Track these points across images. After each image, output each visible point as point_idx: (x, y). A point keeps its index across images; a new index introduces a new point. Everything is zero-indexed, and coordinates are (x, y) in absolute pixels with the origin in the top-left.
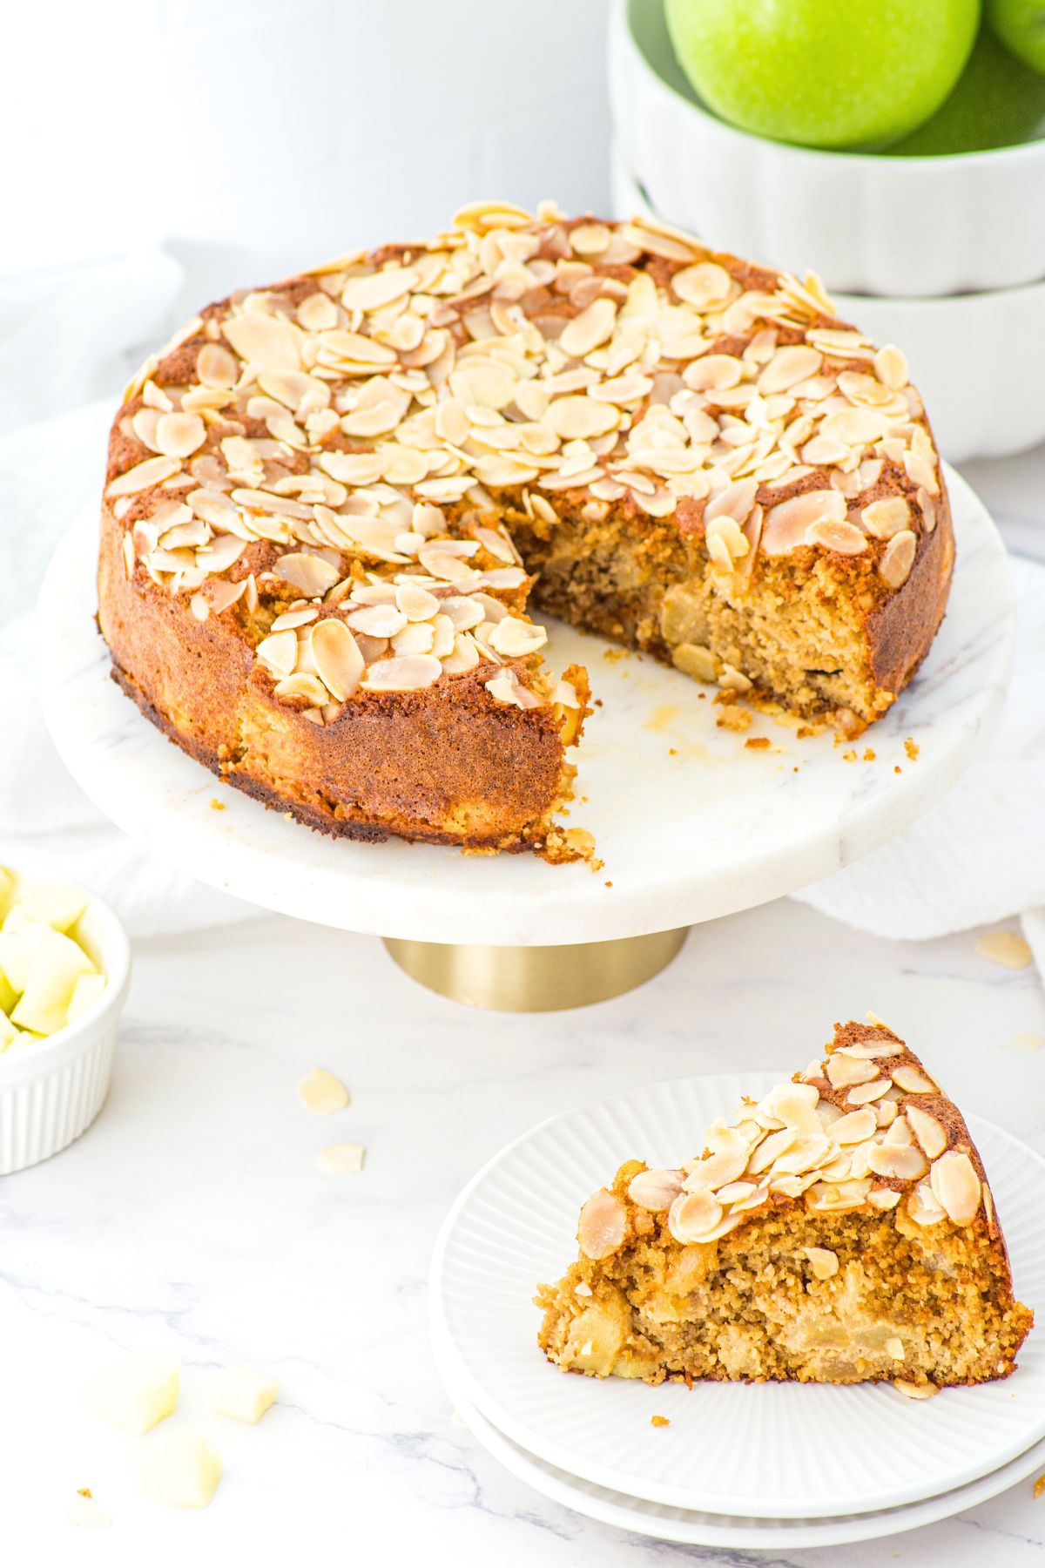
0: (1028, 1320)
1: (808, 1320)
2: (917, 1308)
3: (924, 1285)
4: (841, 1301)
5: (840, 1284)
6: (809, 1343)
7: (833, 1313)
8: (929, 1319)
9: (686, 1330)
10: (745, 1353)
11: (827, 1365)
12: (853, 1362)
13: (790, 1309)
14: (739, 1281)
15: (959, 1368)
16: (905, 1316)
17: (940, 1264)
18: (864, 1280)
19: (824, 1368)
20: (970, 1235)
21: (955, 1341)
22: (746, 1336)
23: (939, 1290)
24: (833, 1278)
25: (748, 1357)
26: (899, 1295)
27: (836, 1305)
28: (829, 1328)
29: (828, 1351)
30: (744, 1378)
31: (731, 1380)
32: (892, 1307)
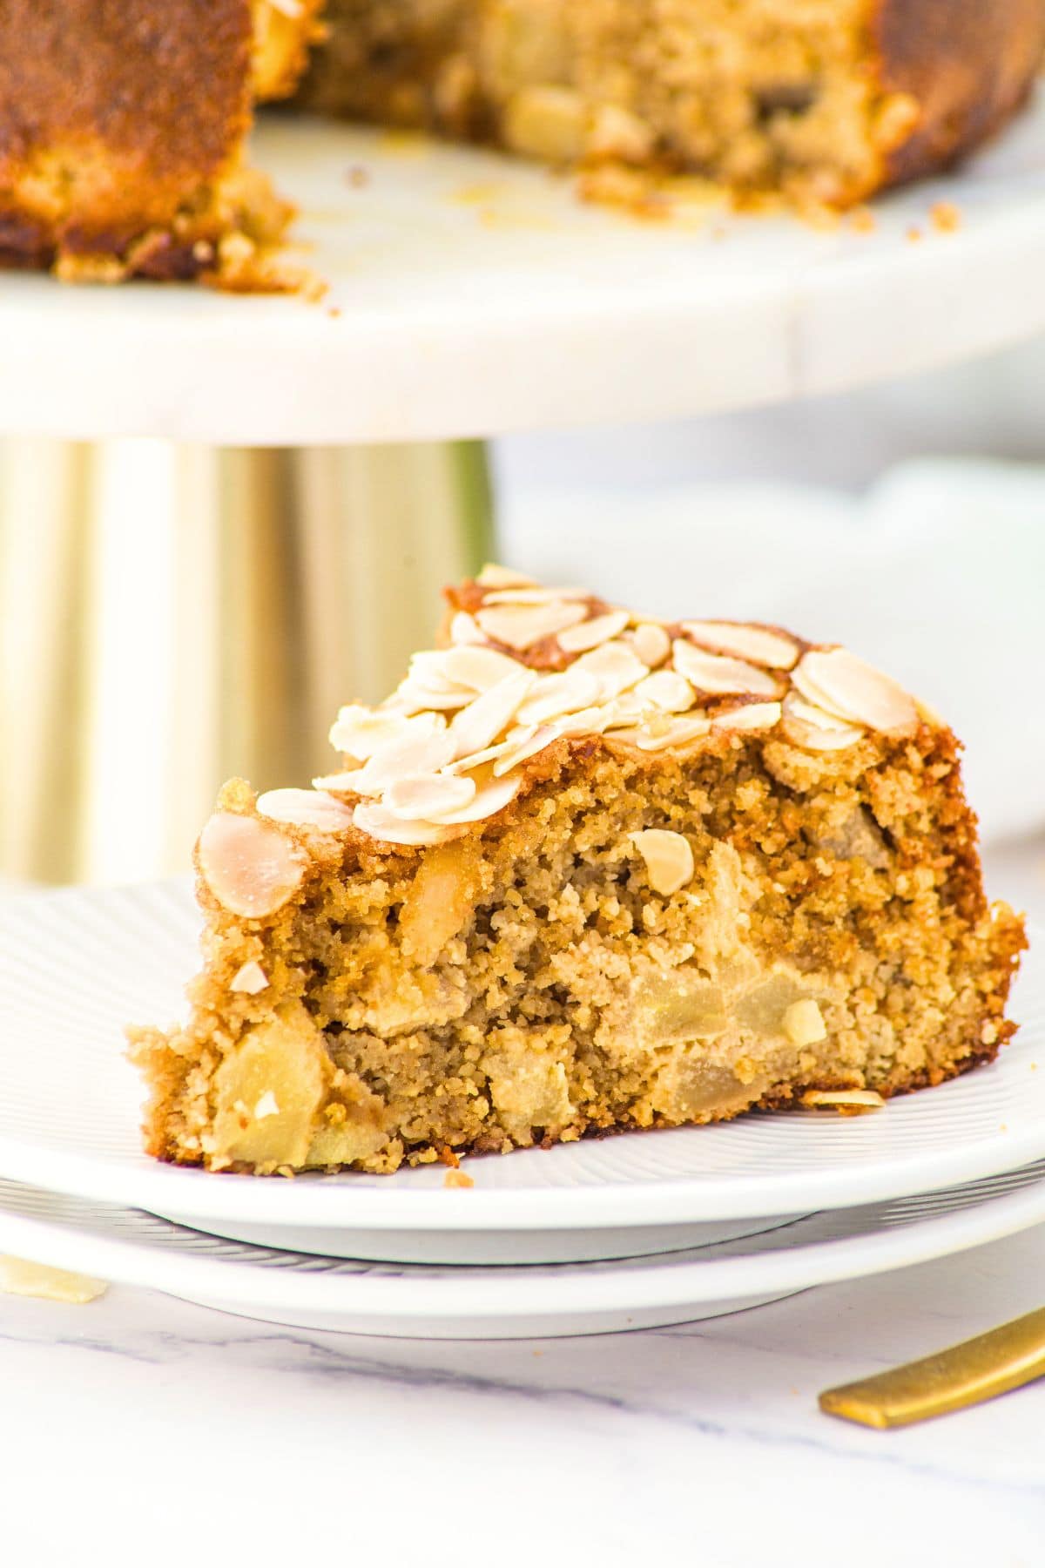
1: (652, 980)
2: (831, 932)
3: (842, 881)
4: (708, 932)
5: (702, 895)
6: (658, 1028)
7: (693, 961)
8: (856, 953)
9: (429, 1050)
10: (543, 1076)
11: (688, 1077)
12: (733, 1064)
13: (618, 965)
14: (516, 932)
15: (911, 1055)
16: (816, 950)
17: (857, 842)
18: (742, 880)
19: (682, 1087)
20: (915, 758)
21: (896, 1002)
22: (539, 1043)
24: (686, 887)
25: (547, 1085)
26: (799, 912)
27: (699, 941)
28: (693, 989)
29: (689, 1045)
30: (540, 1137)
31: (517, 1147)
32: (791, 935)
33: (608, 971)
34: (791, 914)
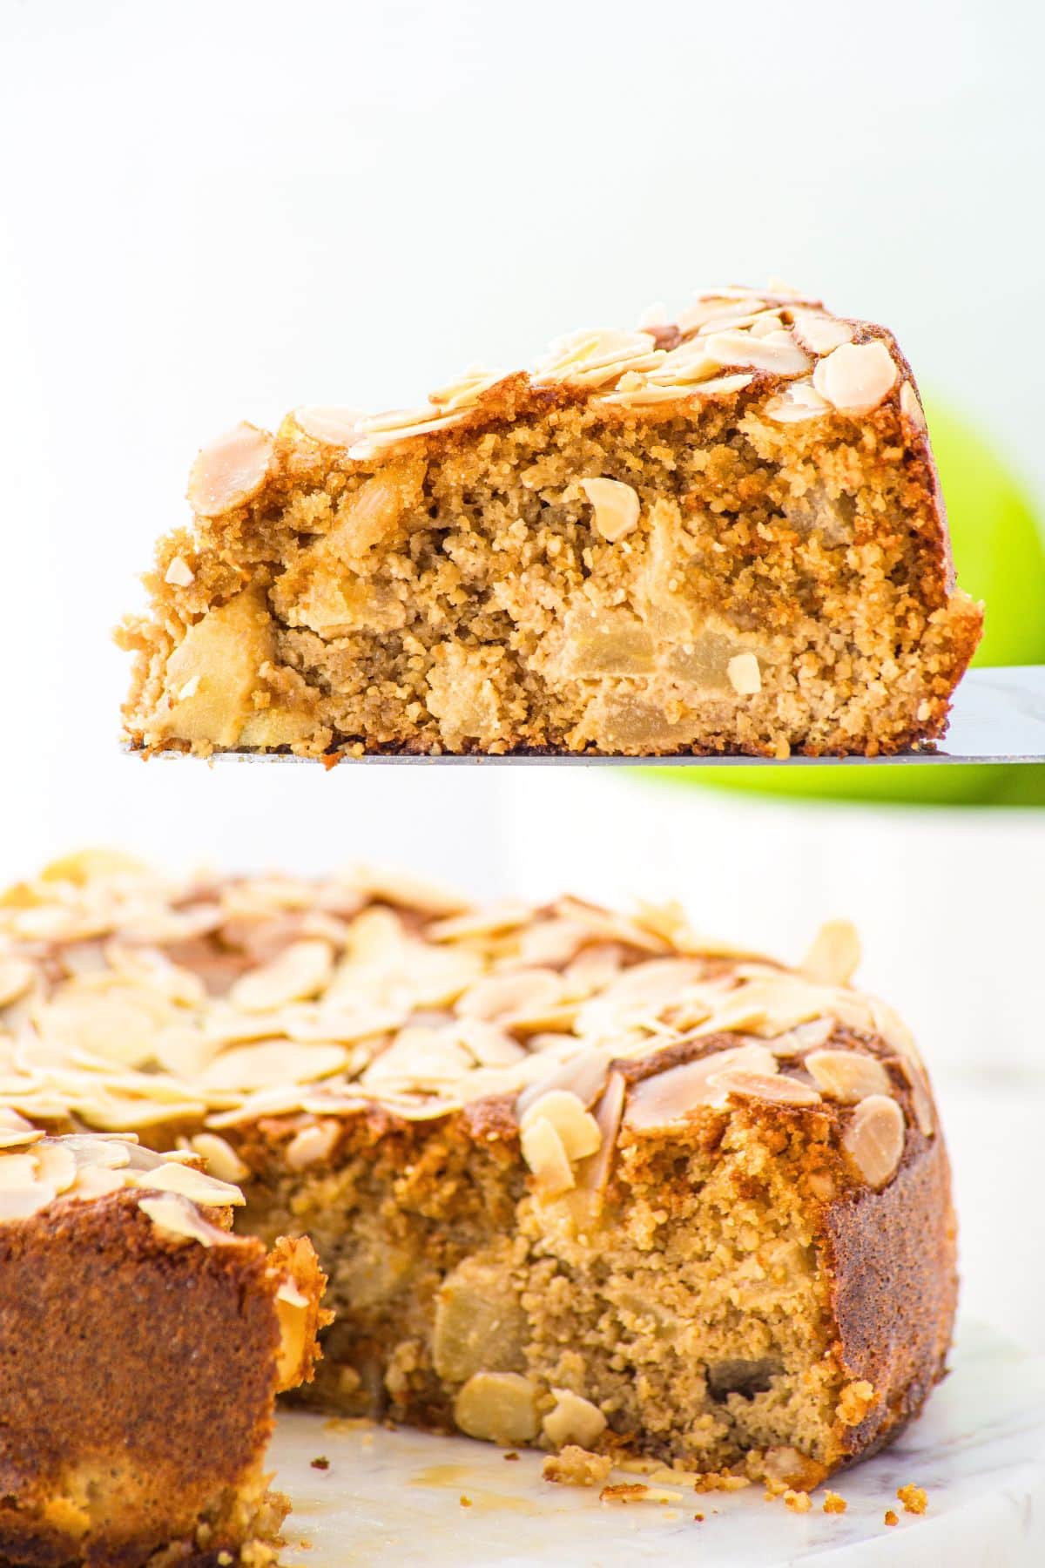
0: (975, 623)
1: (583, 616)
2: (775, 596)
3: (786, 548)
4: (641, 579)
5: (641, 546)
6: (582, 662)
7: (627, 605)
8: (797, 619)
9: (368, 654)
10: (471, 691)
11: (616, 710)
12: (661, 706)
13: (552, 597)
14: (464, 554)
15: (851, 723)
16: (754, 610)
17: (821, 516)
18: (680, 536)
19: (610, 719)
20: (869, 439)
21: (843, 670)
22: (475, 659)
23: (814, 559)
24: (629, 537)
25: (476, 699)
26: (745, 572)
27: (632, 588)
28: (620, 629)
29: (618, 681)
30: (471, 748)
31: (445, 752)
32: (731, 593)
33: (542, 601)
34: (735, 573)
